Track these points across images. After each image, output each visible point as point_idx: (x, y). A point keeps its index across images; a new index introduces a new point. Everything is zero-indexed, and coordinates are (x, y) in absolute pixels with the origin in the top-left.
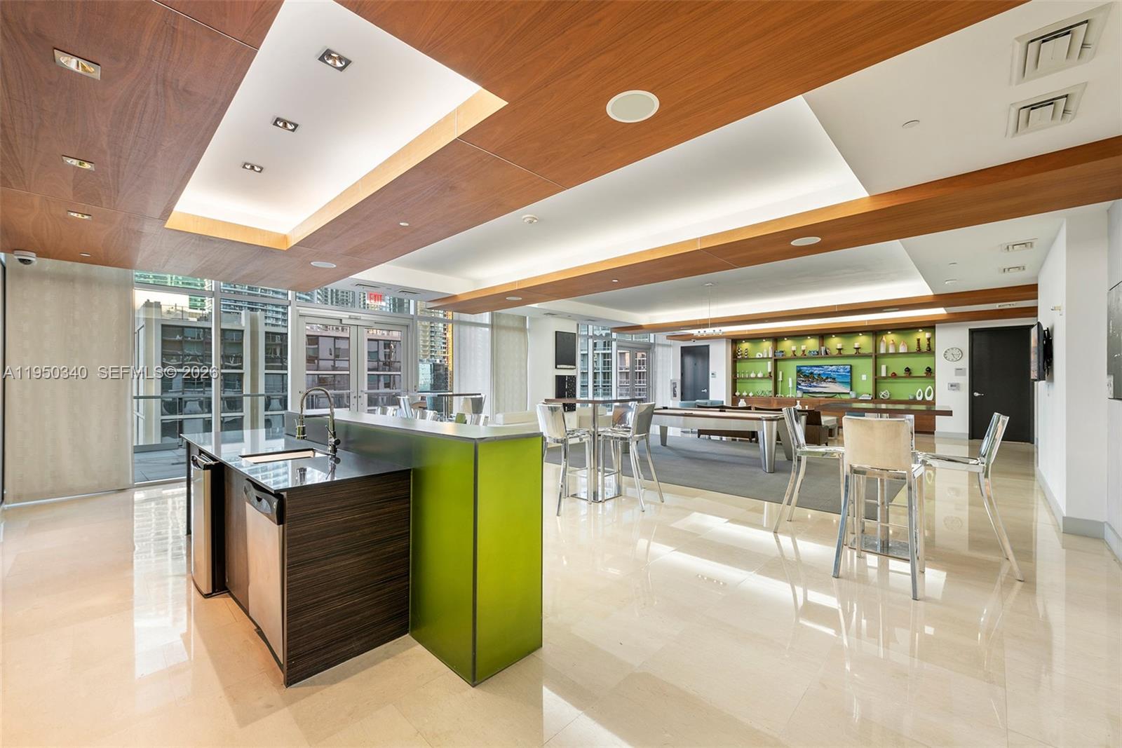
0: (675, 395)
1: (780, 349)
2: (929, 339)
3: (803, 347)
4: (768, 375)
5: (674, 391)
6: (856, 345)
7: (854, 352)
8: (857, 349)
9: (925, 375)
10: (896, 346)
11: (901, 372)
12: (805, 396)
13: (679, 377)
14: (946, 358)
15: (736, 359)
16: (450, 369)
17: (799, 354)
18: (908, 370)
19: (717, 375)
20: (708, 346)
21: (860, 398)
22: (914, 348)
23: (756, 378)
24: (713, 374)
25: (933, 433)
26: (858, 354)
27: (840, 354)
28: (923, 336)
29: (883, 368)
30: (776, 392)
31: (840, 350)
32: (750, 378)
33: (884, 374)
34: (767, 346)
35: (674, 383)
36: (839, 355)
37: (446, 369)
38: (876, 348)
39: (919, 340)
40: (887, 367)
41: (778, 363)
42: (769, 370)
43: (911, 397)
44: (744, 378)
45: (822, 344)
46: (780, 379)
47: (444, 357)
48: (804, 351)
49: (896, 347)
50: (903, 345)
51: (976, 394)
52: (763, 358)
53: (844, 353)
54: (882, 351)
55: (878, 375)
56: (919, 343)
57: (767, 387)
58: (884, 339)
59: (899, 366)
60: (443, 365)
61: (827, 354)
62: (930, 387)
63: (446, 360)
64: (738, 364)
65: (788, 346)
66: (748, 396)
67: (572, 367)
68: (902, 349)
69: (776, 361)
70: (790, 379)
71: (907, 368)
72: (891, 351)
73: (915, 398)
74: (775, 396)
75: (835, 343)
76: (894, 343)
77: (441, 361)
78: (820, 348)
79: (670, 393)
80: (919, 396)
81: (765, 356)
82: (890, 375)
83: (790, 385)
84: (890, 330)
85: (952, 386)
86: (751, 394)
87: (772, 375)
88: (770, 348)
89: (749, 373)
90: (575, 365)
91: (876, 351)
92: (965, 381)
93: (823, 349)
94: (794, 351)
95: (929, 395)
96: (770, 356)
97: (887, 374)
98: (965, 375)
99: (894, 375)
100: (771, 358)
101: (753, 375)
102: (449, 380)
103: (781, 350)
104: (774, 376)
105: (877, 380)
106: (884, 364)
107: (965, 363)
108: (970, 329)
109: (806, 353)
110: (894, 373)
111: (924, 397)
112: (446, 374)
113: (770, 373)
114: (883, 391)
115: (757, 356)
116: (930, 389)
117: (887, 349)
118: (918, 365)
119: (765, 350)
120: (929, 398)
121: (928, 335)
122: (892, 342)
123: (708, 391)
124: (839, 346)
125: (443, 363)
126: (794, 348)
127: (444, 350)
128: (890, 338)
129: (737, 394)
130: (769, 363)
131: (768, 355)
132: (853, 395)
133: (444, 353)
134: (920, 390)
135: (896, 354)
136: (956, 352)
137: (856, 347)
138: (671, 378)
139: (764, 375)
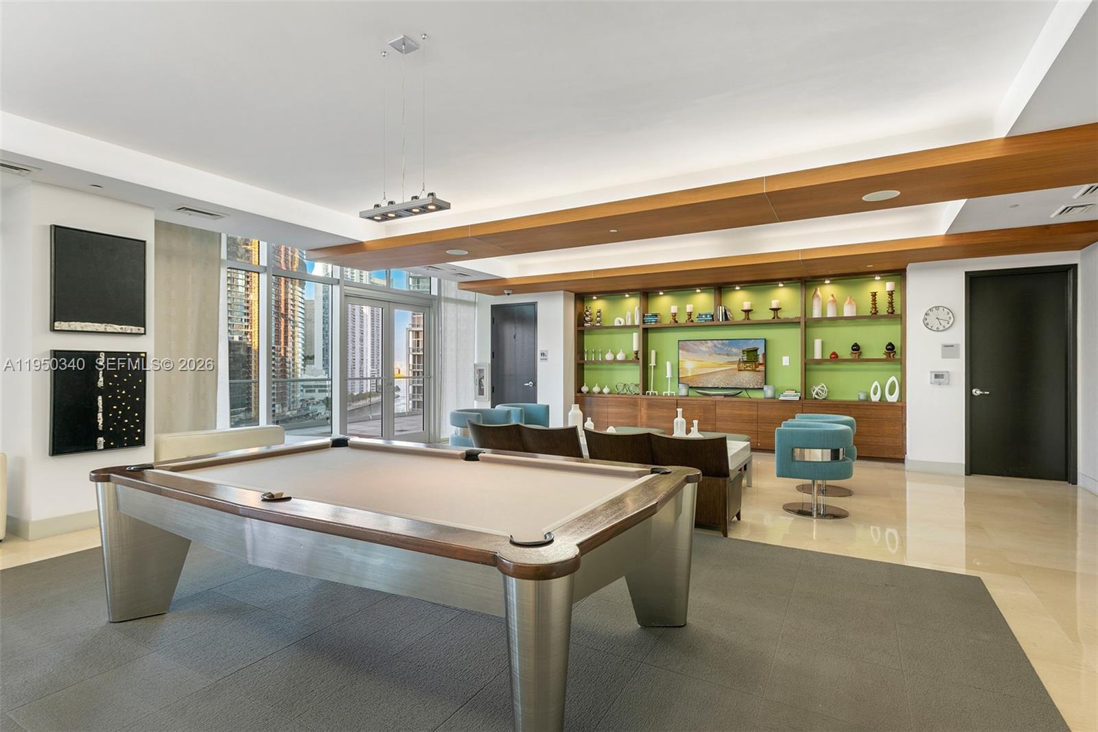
0: (481, 392)
1: (652, 311)
2: (891, 294)
3: (689, 308)
4: (632, 357)
5: (480, 384)
6: (774, 305)
7: (769, 316)
8: (776, 310)
9: (884, 357)
10: (838, 305)
11: (845, 353)
12: (692, 393)
13: (488, 359)
14: (926, 325)
15: (582, 327)
16: (255, 347)
17: (682, 319)
18: (856, 348)
19: (549, 356)
20: (534, 304)
21: (781, 398)
22: (867, 310)
23: (615, 361)
24: (543, 354)
25: (902, 461)
26: (777, 321)
27: (748, 317)
28: (882, 287)
29: (818, 343)
30: (645, 387)
31: (747, 312)
32: (604, 362)
33: (818, 356)
34: (631, 305)
35: (481, 371)
36: (747, 322)
37: (249, 349)
38: (806, 308)
39: (874, 295)
40: (823, 343)
41: (651, 336)
42: (635, 349)
43: (862, 397)
44: (596, 362)
45: (719, 303)
46: (652, 363)
47: (246, 334)
48: (690, 314)
49: (839, 308)
50: (850, 303)
51: (976, 392)
52: (625, 327)
53: (754, 317)
54: (816, 314)
55: (809, 357)
56: (874, 300)
57: (631, 377)
58: (818, 293)
59: (840, 340)
60: (245, 344)
61: (727, 318)
62: (893, 378)
63: (248, 336)
64: (586, 337)
65: (665, 305)
66: (601, 392)
67: (135, 329)
68: (848, 311)
69: (646, 331)
70: (668, 364)
71: (856, 345)
72: (831, 313)
73: (868, 396)
74: (644, 394)
75: (739, 300)
76: (834, 301)
77: (240, 338)
78: (716, 310)
79: (472, 387)
80: (875, 394)
81: (629, 323)
82: (828, 357)
83: (669, 375)
84: (828, 277)
85: (937, 376)
86: (606, 390)
87: (640, 356)
88: (636, 308)
89: (603, 353)
90: (144, 326)
91: (805, 316)
92: (957, 367)
93: (721, 309)
94: (674, 315)
95: (891, 393)
96: (637, 323)
97: (822, 357)
98: (957, 356)
99: (835, 357)
100: (638, 326)
101: (609, 357)
102: (253, 364)
103: (655, 312)
104: (643, 359)
105: (808, 365)
106: (819, 338)
107: (958, 335)
108: (966, 272)
109: (694, 318)
110: (834, 353)
111: (883, 395)
112: (249, 357)
113: (637, 353)
114: (817, 385)
115: (617, 324)
116: (894, 382)
117: (824, 310)
118: (874, 339)
119: (629, 314)
120: (893, 398)
121: (889, 286)
122: (831, 298)
123: (535, 384)
124: (747, 306)
125: (244, 340)
126: (674, 309)
127: (246, 324)
128: (827, 291)
129: (585, 389)
130: (635, 335)
131: (633, 321)
132: (769, 392)
133: (247, 327)
134: (876, 383)
135: (838, 320)
136: (942, 314)
137: (774, 306)
138: (476, 362)
139: (626, 357)
